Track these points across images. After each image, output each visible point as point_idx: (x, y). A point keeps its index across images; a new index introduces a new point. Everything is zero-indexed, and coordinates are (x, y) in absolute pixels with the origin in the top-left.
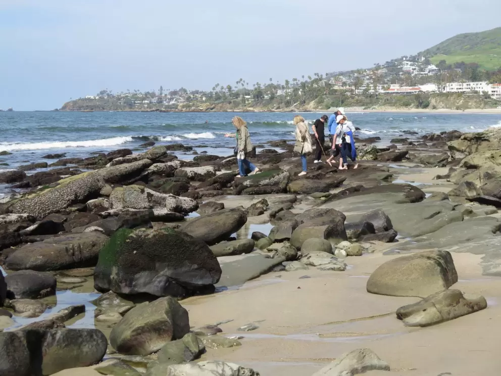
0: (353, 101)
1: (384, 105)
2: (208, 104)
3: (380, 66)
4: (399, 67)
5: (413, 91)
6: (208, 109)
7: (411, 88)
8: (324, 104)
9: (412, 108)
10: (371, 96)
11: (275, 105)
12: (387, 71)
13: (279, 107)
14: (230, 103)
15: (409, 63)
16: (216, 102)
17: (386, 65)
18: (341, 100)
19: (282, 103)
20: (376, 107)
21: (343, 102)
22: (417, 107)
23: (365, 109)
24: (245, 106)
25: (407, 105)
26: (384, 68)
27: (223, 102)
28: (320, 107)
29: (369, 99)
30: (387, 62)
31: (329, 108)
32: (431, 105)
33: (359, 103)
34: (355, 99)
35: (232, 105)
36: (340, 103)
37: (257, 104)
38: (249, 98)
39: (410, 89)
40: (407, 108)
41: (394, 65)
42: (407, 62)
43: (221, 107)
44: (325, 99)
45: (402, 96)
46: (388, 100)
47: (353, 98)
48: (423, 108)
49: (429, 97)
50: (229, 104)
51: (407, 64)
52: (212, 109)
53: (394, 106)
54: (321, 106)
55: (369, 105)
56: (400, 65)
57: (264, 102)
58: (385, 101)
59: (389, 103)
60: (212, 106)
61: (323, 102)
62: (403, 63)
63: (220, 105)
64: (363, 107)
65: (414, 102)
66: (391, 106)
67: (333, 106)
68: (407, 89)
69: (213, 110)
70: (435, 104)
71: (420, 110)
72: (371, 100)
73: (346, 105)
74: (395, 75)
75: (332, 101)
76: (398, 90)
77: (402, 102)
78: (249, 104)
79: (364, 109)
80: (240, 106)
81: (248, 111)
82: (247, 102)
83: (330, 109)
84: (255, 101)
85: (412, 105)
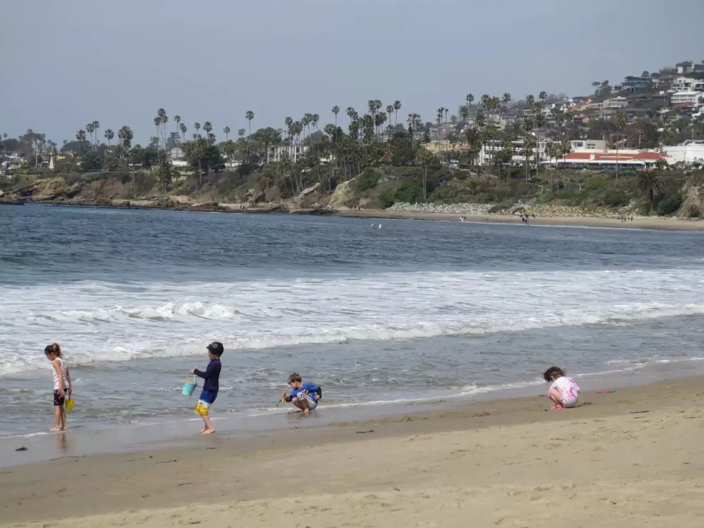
0: (461, 185)
1: (549, 200)
2: (60, 179)
3: (610, 88)
4: (662, 93)
5: (642, 162)
6: (59, 194)
7: (636, 152)
8: (375, 193)
9: (630, 211)
10: (517, 173)
11: (251, 191)
12: (626, 103)
13: (264, 195)
14: (126, 179)
15: (694, 82)
16: (84, 176)
17: (626, 88)
18: (424, 181)
19: (271, 184)
20: (526, 207)
21: (430, 189)
22: (646, 211)
23: (493, 210)
24: (169, 190)
25: (615, 202)
26: (619, 94)
27: (105, 177)
28: (363, 202)
29: (509, 180)
30: (629, 78)
31: (391, 204)
32: (685, 205)
33: (481, 193)
34: (468, 181)
35: (130, 185)
36: (424, 191)
37: (200, 185)
38: (181, 168)
39: (635, 157)
40: (615, 211)
41: (650, 88)
42: (688, 80)
43: (99, 192)
44: (379, 176)
45: (606, 176)
46: (561, 186)
47: (462, 177)
48: (662, 215)
49: (683, 182)
50: (124, 182)
51: (687, 85)
52: (71, 195)
53: (577, 204)
54: (366, 197)
55: (507, 201)
56: (665, 89)
57: (221, 181)
58: (554, 189)
59: (562, 197)
60: (72, 188)
61: (373, 187)
62: (677, 81)
63: (96, 184)
64: (489, 206)
65: (636, 196)
66: (569, 205)
67: (404, 200)
68: (628, 155)
69: (76, 199)
70: (697, 203)
71: (654, 220)
72: (512, 185)
73: (440, 198)
74: (647, 116)
75: (400, 184)
76: (598, 156)
77: (603, 195)
78: (181, 184)
79: (490, 212)
80: (155, 192)
81: (170, 206)
82: (174, 180)
83: (393, 207)
84: (196, 176)
85: (632, 203)
